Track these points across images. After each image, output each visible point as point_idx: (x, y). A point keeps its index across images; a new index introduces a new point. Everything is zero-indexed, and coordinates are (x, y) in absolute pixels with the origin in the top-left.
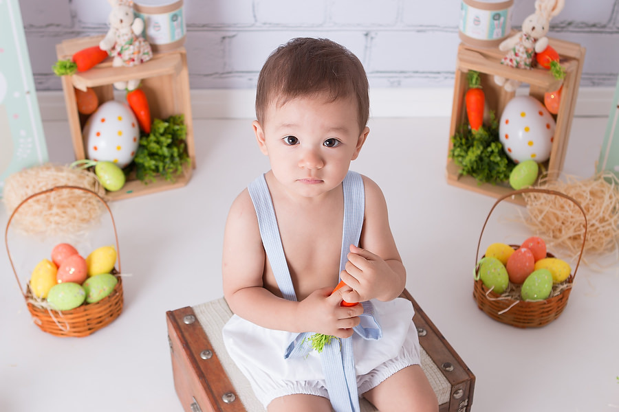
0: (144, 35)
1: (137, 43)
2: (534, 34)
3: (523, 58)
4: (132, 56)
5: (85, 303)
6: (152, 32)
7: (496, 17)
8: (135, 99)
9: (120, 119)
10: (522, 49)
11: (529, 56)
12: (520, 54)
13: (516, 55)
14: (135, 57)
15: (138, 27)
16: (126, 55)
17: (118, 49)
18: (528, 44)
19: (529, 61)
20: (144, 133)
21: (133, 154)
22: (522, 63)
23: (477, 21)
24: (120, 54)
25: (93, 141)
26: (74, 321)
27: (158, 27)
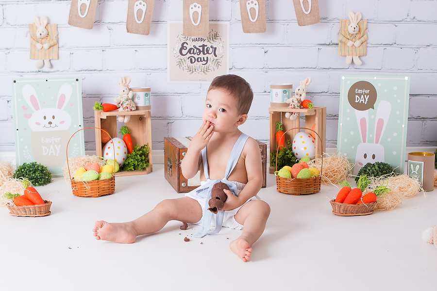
0: (133, 99)
1: (130, 101)
2: (300, 92)
3: (296, 103)
4: (127, 106)
5: (98, 179)
6: (136, 100)
7: (285, 92)
8: (126, 138)
9: (119, 142)
10: (295, 99)
11: (299, 102)
12: (295, 101)
13: (293, 102)
14: (128, 106)
15: (130, 96)
16: (125, 105)
17: (121, 103)
18: (298, 97)
19: (299, 104)
20: (129, 152)
21: (124, 159)
22: (296, 105)
23: (277, 94)
24: (122, 105)
25: (106, 150)
26: (92, 187)
27: (139, 98)
